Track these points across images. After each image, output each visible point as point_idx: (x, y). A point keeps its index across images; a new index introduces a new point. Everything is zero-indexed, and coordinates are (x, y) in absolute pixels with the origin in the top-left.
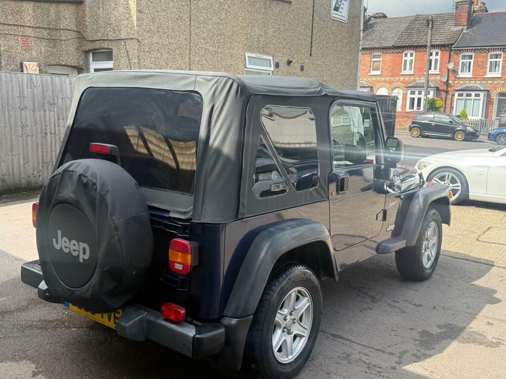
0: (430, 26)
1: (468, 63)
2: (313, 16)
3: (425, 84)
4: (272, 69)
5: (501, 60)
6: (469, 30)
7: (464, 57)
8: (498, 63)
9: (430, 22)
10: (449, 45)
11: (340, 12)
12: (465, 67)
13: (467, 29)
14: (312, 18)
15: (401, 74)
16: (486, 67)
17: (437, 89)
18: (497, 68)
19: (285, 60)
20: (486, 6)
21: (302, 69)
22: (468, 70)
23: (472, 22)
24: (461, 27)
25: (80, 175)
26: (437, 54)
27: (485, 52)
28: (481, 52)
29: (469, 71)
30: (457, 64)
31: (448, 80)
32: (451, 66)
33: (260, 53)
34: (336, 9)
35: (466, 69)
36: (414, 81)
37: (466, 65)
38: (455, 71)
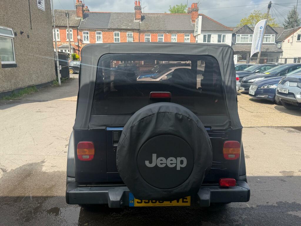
0: (67, 16)
1: (87, 36)
2: (29, 6)
3: (69, 47)
4: (13, 36)
5: (102, 35)
6: (84, 20)
7: (84, 33)
8: (100, 36)
9: (67, 14)
10: (76, 27)
11: (42, 5)
12: (85, 38)
13: (83, 19)
16: (95, 38)
17: (74, 49)
18: (100, 39)
19: (19, 32)
20: (88, 8)
21: (28, 36)
22: (87, 40)
23: (85, 16)
24: (80, 18)
25: (176, 113)
27: (94, 31)
28: (92, 31)
29: (88, 40)
30: (81, 36)
31: (78, 44)
32: (79, 37)
34: (40, 3)
35: (86, 39)
36: (61, 44)
37: (86, 37)
38: (81, 40)
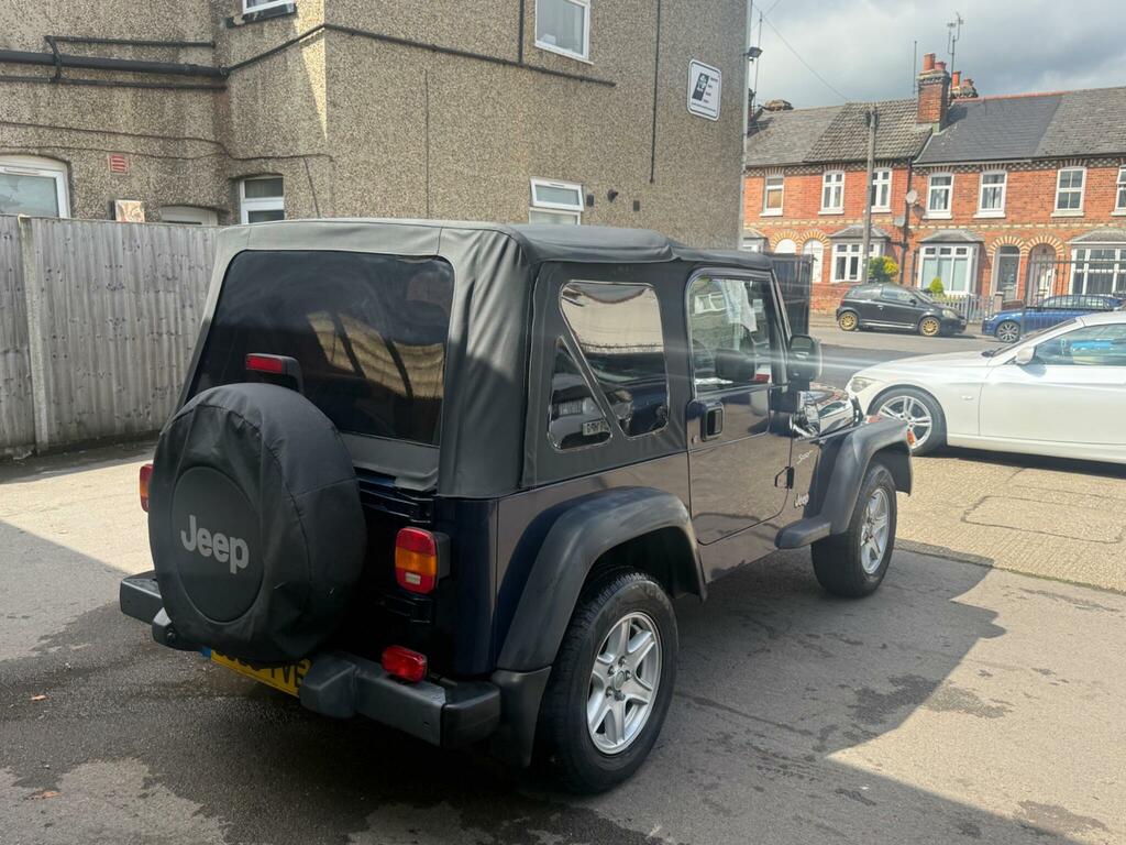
0: (872, 125)
1: (943, 193)
2: (655, 110)
3: (865, 233)
4: (581, 207)
5: (1004, 185)
6: (943, 132)
7: (935, 181)
8: (998, 190)
9: (872, 117)
10: (906, 159)
11: (706, 102)
12: (937, 200)
13: (941, 130)
14: (652, 112)
15: (819, 213)
16: (976, 199)
17: (888, 240)
18: (997, 200)
19: (604, 193)
20: (974, 85)
21: (636, 206)
22: (943, 204)
23: (949, 116)
24: (927, 127)
25: (230, 413)
26: (886, 176)
27: (974, 172)
28: (966, 172)
29: (946, 207)
30: (923, 194)
31: (906, 224)
32: (912, 198)
33: (559, 178)
34: (698, 95)
35: (940, 203)
36: (845, 225)
37: (938, 195)
38: (919, 208)
